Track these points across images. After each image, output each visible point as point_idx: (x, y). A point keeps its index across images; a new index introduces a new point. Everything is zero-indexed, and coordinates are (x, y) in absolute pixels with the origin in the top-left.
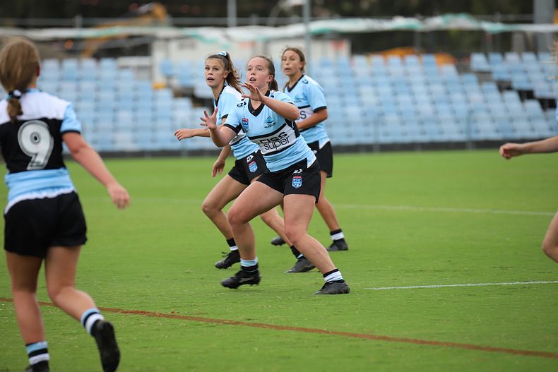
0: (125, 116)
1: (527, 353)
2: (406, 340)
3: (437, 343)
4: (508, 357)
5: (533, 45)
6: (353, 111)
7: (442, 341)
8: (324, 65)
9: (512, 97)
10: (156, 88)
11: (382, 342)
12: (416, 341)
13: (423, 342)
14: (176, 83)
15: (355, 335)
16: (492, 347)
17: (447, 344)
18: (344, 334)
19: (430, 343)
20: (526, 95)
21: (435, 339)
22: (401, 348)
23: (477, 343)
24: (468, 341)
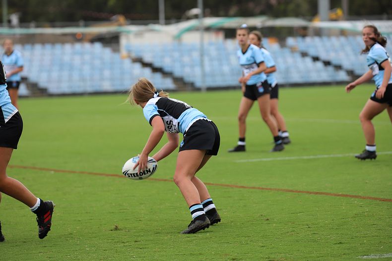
0: (107, 73)
1: (317, 193)
2: (254, 188)
3: (270, 189)
4: (307, 196)
5: (318, 33)
6: (226, 69)
7: (272, 188)
8: (210, 44)
9: (308, 60)
10: (123, 58)
11: (241, 189)
12: (259, 188)
13: (263, 189)
14: (134, 55)
15: (228, 186)
16: (299, 190)
17: (275, 189)
18: (222, 185)
19: (266, 189)
20: (316, 59)
21: (269, 187)
22: (251, 192)
23: (291, 189)
24: (286, 188)
